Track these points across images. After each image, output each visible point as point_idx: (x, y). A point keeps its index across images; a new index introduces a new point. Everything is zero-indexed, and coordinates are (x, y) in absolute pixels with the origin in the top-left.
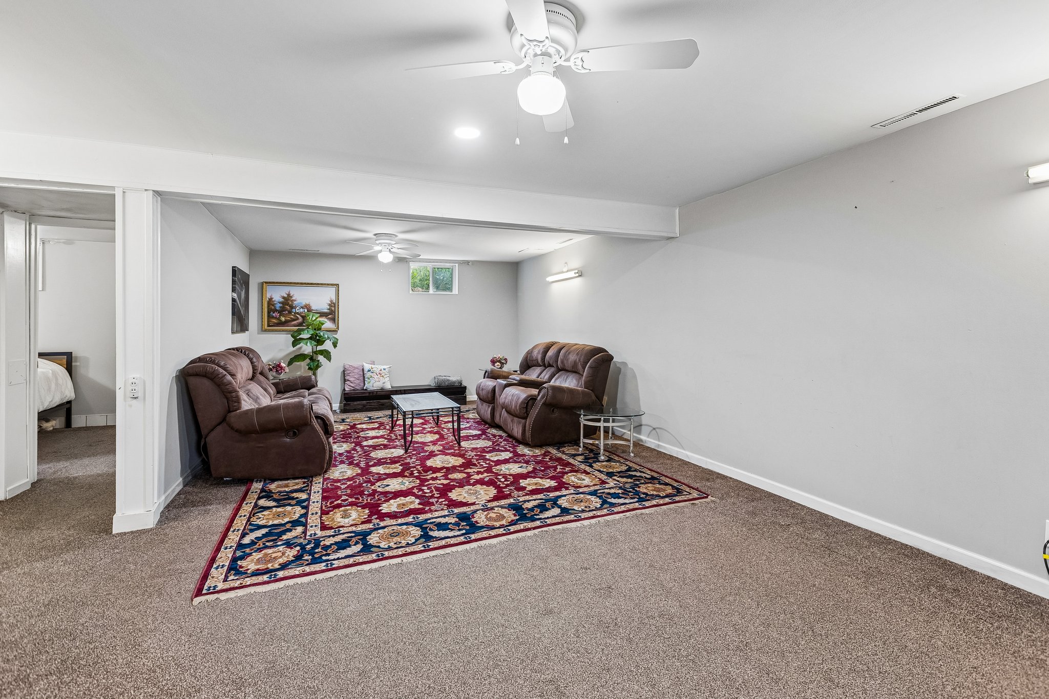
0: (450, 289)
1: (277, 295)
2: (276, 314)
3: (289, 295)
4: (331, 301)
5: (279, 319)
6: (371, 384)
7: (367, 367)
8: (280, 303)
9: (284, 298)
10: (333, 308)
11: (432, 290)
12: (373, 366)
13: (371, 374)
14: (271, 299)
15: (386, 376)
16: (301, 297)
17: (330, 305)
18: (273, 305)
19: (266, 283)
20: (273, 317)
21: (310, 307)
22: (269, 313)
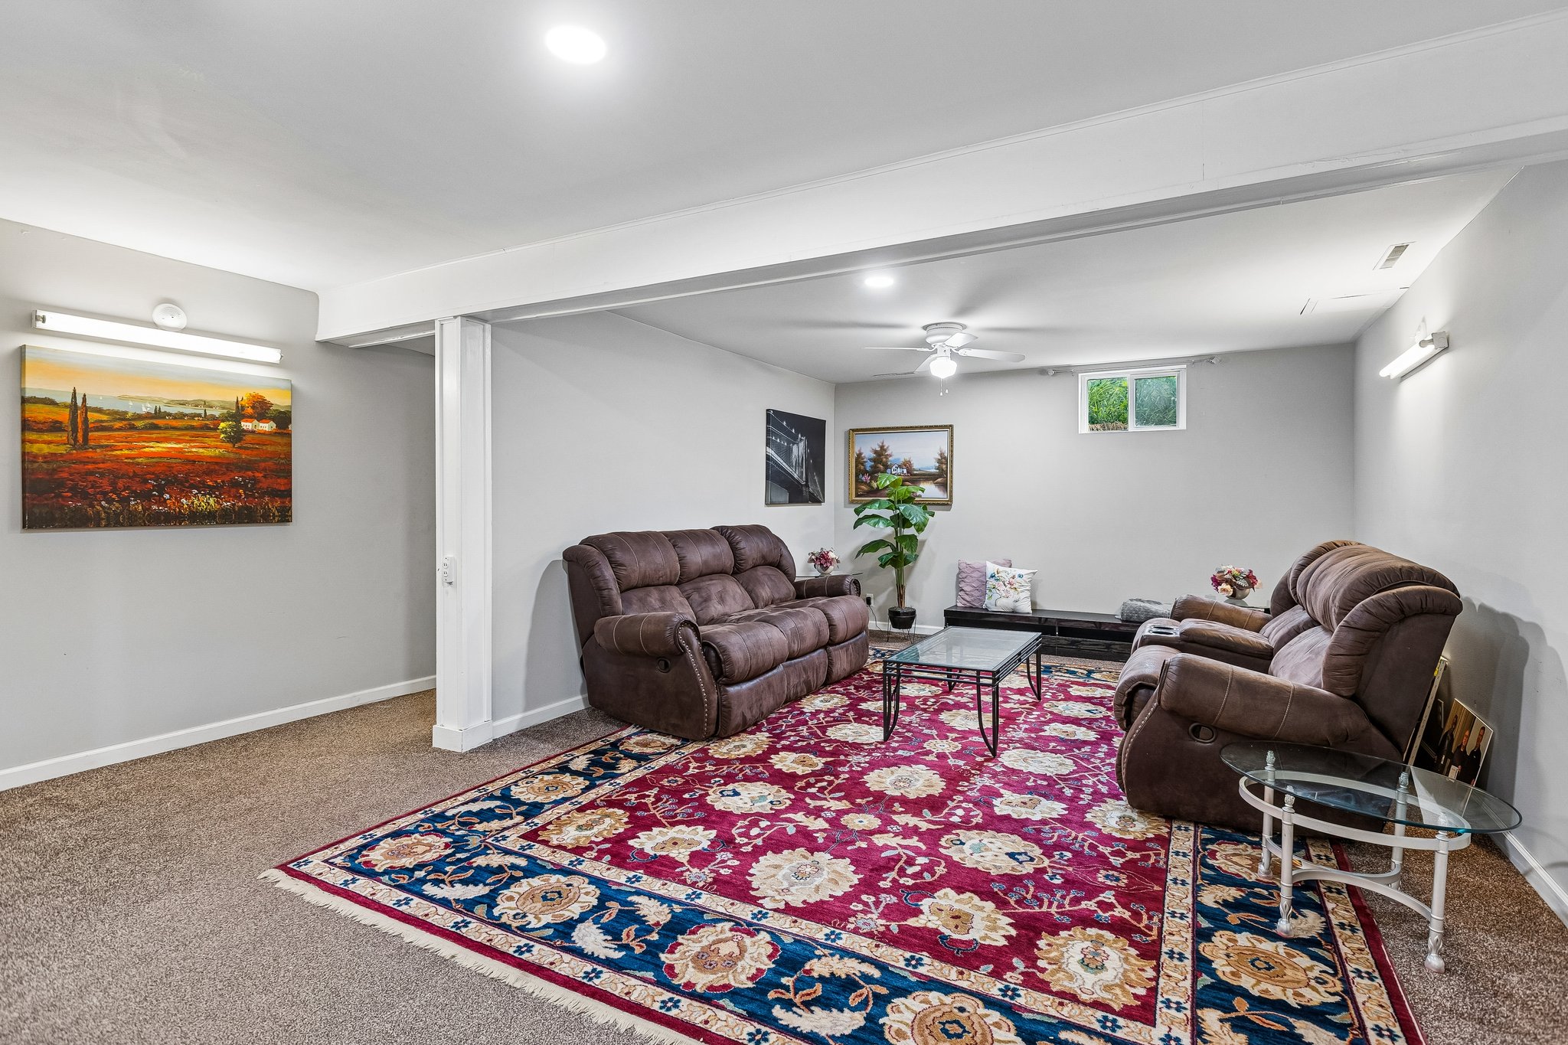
0: (1173, 421)
1: (867, 447)
2: (866, 478)
3: (882, 447)
4: (941, 454)
5: (869, 485)
6: (992, 601)
7: (991, 568)
8: (870, 460)
9: (876, 452)
10: (944, 466)
11: (1132, 425)
12: (1001, 569)
13: (994, 582)
14: (859, 455)
15: (1023, 589)
16: (900, 449)
17: (939, 461)
18: (862, 464)
19: (853, 430)
20: (862, 482)
21: (911, 465)
22: (857, 475)
